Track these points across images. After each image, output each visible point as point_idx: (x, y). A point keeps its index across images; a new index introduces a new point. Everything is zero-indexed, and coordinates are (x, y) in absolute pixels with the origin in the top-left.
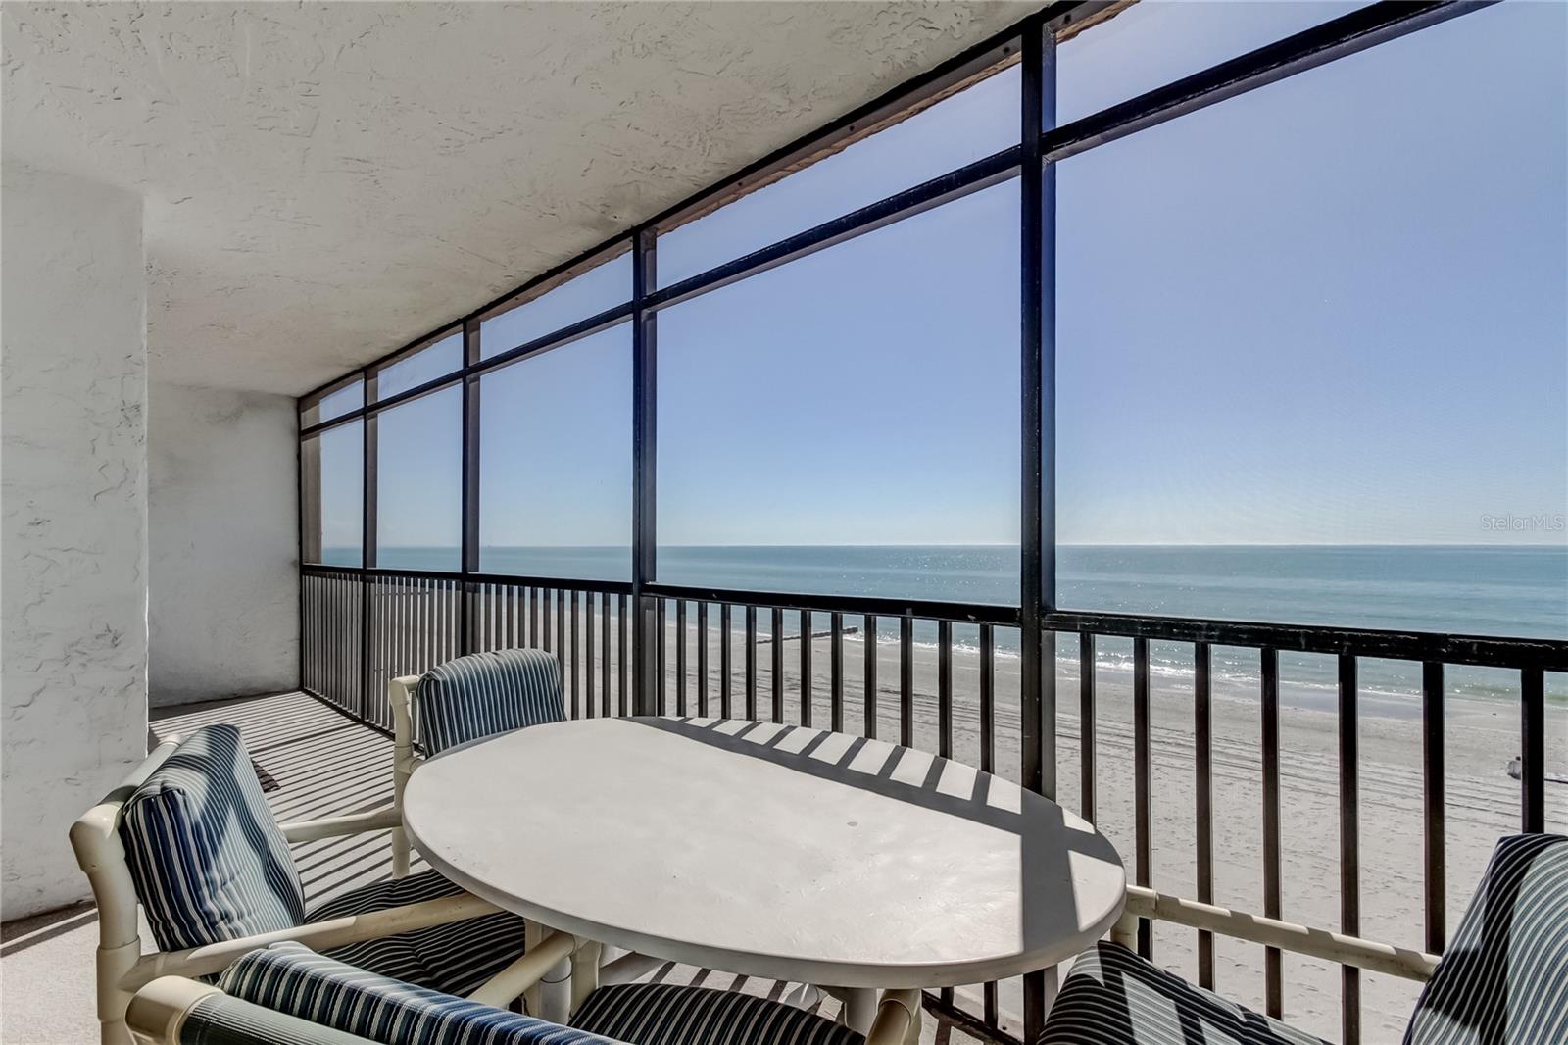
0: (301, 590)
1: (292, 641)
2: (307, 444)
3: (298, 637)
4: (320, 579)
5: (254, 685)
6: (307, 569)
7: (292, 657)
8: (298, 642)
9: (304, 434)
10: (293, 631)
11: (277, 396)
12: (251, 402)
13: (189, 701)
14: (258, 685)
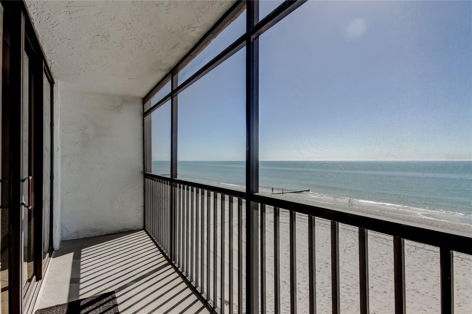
0: (144, 185)
1: (141, 207)
2: (147, 118)
3: (143, 205)
4: (151, 180)
5: (126, 227)
6: (147, 175)
7: (141, 214)
8: (143, 207)
9: (145, 114)
10: (141, 203)
11: (135, 97)
12: (126, 100)
13: (103, 234)
14: (129, 227)
